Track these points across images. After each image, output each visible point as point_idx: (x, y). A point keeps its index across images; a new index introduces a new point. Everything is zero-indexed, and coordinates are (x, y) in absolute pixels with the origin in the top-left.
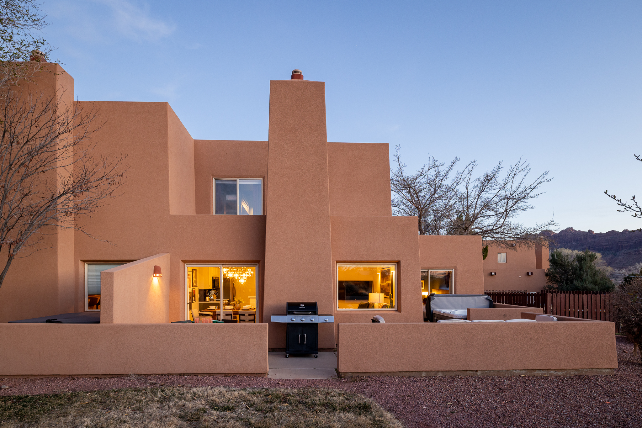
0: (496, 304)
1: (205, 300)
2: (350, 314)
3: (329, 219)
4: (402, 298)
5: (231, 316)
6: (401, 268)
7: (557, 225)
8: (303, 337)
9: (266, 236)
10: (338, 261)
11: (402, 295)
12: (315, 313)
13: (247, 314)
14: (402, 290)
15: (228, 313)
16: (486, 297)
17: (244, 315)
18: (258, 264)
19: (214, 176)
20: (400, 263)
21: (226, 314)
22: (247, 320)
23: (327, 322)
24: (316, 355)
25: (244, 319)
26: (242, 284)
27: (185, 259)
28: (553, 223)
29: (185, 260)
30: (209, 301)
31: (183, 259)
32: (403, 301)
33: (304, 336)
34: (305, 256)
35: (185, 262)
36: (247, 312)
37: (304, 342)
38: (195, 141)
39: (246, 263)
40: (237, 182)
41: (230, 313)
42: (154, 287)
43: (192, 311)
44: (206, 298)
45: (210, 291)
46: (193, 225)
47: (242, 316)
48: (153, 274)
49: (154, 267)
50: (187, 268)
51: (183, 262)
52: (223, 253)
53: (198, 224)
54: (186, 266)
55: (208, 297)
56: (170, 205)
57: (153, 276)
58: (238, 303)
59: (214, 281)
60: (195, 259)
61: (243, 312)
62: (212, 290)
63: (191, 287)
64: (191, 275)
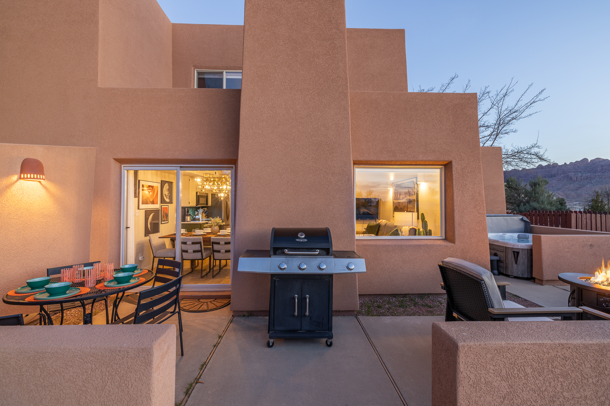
0: (533, 226)
1: (186, 220)
2: (376, 246)
3: (347, 84)
4: (455, 221)
5: (199, 245)
6: (454, 173)
7: (540, 147)
8: (302, 300)
9: (241, 112)
10: (357, 161)
11: (455, 216)
12: (327, 252)
13: (222, 243)
14: (455, 208)
15: (194, 241)
16: (521, 217)
17: (219, 243)
18: (234, 166)
19: (196, 67)
20: (452, 164)
22: (223, 251)
23: (352, 271)
24: (330, 340)
25: (219, 250)
26: (222, 199)
27: (122, 157)
28: (537, 145)
29: (119, 159)
30: (190, 221)
31: (116, 157)
32: (457, 225)
33: (306, 298)
34: (307, 146)
36: (222, 239)
37: (306, 312)
38: (174, 25)
40: (223, 75)
41: (199, 241)
42: (20, 198)
43: (150, 237)
44: (186, 217)
45: (198, 210)
46: (133, 104)
47: (216, 245)
48: (17, 174)
49: (22, 161)
50: (126, 171)
51: (118, 163)
52: (179, 147)
53: (141, 102)
54: (125, 167)
55: (188, 217)
56: (99, 73)
57: (19, 177)
58: (215, 226)
59: (198, 197)
60: (135, 157)
61: (217, 239)
62: (201, 208)
63: (157, 204)
64: (157, 187)
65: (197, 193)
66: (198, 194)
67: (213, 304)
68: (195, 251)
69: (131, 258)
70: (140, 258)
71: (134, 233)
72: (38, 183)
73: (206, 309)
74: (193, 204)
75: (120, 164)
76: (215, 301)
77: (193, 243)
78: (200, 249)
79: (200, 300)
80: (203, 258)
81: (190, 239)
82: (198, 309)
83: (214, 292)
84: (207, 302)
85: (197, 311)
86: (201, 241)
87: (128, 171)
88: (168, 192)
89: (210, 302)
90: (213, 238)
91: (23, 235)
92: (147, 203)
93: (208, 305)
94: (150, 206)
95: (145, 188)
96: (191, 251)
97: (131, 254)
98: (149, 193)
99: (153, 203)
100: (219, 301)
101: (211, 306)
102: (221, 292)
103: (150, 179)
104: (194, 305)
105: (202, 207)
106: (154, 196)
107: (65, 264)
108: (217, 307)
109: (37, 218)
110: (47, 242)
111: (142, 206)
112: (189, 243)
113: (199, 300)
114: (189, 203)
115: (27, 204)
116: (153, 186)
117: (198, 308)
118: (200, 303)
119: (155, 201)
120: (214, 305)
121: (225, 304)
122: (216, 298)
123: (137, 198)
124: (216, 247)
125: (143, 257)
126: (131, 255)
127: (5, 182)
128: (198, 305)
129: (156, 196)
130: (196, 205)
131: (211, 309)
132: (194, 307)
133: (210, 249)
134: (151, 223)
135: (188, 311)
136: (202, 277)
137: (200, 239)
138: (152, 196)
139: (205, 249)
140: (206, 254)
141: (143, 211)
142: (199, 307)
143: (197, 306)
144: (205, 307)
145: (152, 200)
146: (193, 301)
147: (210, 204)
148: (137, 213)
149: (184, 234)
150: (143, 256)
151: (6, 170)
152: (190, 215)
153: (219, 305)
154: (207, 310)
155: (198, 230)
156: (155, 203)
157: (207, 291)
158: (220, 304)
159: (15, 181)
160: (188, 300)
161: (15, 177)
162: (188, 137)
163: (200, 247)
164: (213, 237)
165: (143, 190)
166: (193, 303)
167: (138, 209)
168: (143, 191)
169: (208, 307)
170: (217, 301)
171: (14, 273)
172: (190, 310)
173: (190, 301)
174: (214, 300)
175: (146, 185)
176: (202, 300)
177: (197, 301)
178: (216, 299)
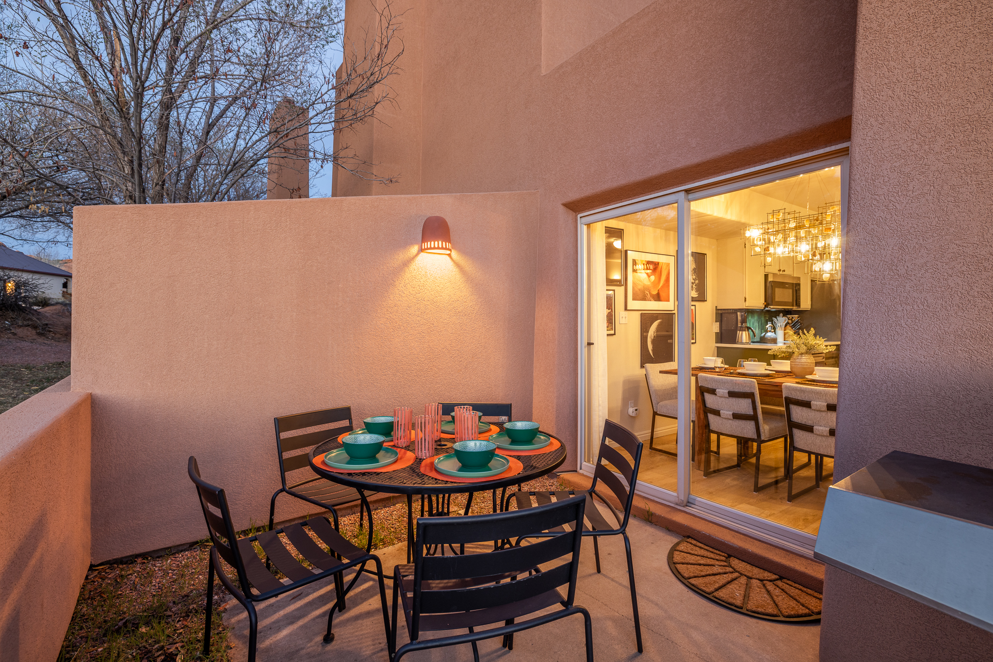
1: (733, 339)
5: (749, 401)
13: (819, 404)
15: (736, 389)
17: (807, 405)
21: (732, 390)
22: (822, 429)
25: (809, 423)
27: (574, 195)
29: (573, 202)
30: (747, 343)
31: (567, 200)
35: (577, 207)
36: (818, 393)
39: (791, 153)
41: (748, 390)
42: (422, 283)
43: (646, 370)
44: (739, 333)
45: (774, 319)
46: (590, 79)
47: (800, 408)
48: (416, 243)
49: (424, 221)
50: (585, 227)
51: (571, 211)
52: (678, 138)
53: (602, 66)
54: (583, 219)
55: (744, 332)
56: (543, 48)
57: (420, 248)
58: (802, 354)
59: (771, 287)
60: (594, 191)
61: (802, 391)
62: (781, 315)
63: (668, 300)
64: (668, 265)
65: (766, 276)
66: (770, 279)
67: (768, 592)
68: (737, 416)
69: (601, 408)
70: (631, 411)
71: (606, 356)
72: (448, 258)
73: (738, 602)
74: (757, 301)
75: (574, 214)
76: (779, 583)
77: (732, 394)
78: (752, 413)
79: (732, 559)
80: (763, 438)
81: (724, 382)
82: (717, 590)
83: (777, 551)
84: (750, 575)
85: (710, 596)
86: (753, 391)
87: (588, 225)
88: (694, 277)
89: (761, 580)
90: (790, 386)
91: (428, 342)
92: (644, 299)
93: (748, 587)
94: (653, 306)
95: (640, 267)
96: (728, 413)
97: (600, 399)
98: (649, 276)
99: (658, 298)
100: (794, 592)
101: (759, 599)
102: (804, 561)
103: (650, 246)
104: (710, 570)
105: (786, 313)
106: (661, 284)
107: (492, 401)
108: (775, 612)
109: (448, 316)
110: (463, 357)
111: (633, 304)
112: (722, 391)
113: (730, 556)
114: (745, 301)
115: (432, 293)
116: (658, 263)
117: (717, 586)
118: (729, 569)
119: (662, 294)
120: (769, 601)
121: (809, 615)
122: (783, 574)
123: (623, 288)
124: (799, 414)
125: (636, 410)
126: (601, 402)
127: (401, 256)
128: (720, 574)
129: (664, 285)
130: (766, 306)
131: (754, 609)
132: (707, 575)
133: (779, 415)
134: (653, 342)
135: (685, 582)
136: (758, 489)
137: (751, 385)
138: (655, 284)
139: (765, 412)
140: (771, 430)
141: (637, 315)
142: (721, 583)
143: (717, 577)
144: (735, 593)
145: (655, 292)
146: (712, 555)
147: (806, 303)
148: (624, 318)
149: (717, 370)
150: (636, 408)
151: (403, 238)
152: (749, 328)
153: (787, 606)
154: (742, 608)
155: (755, 361)
156: (662, 298)
157: (760, 541)
158: (793, 603)
159: (415, 254)
160: (701, 548)
161: (415, 249)
162: (700, 103)
163: (751, 406)
164: (789, 383)
165: (634, 271)
166: (709, 561)
167: (626, 309)
168: (635, 273)
169: (746, 597)
170: (786, 587)
171: (418, 403)
172: (693, 581)
173: (702, 552)
174: (774, 577)
175: (642, 261)
176: (737, 561)
177: (724, 558)
178: (781, 578)
